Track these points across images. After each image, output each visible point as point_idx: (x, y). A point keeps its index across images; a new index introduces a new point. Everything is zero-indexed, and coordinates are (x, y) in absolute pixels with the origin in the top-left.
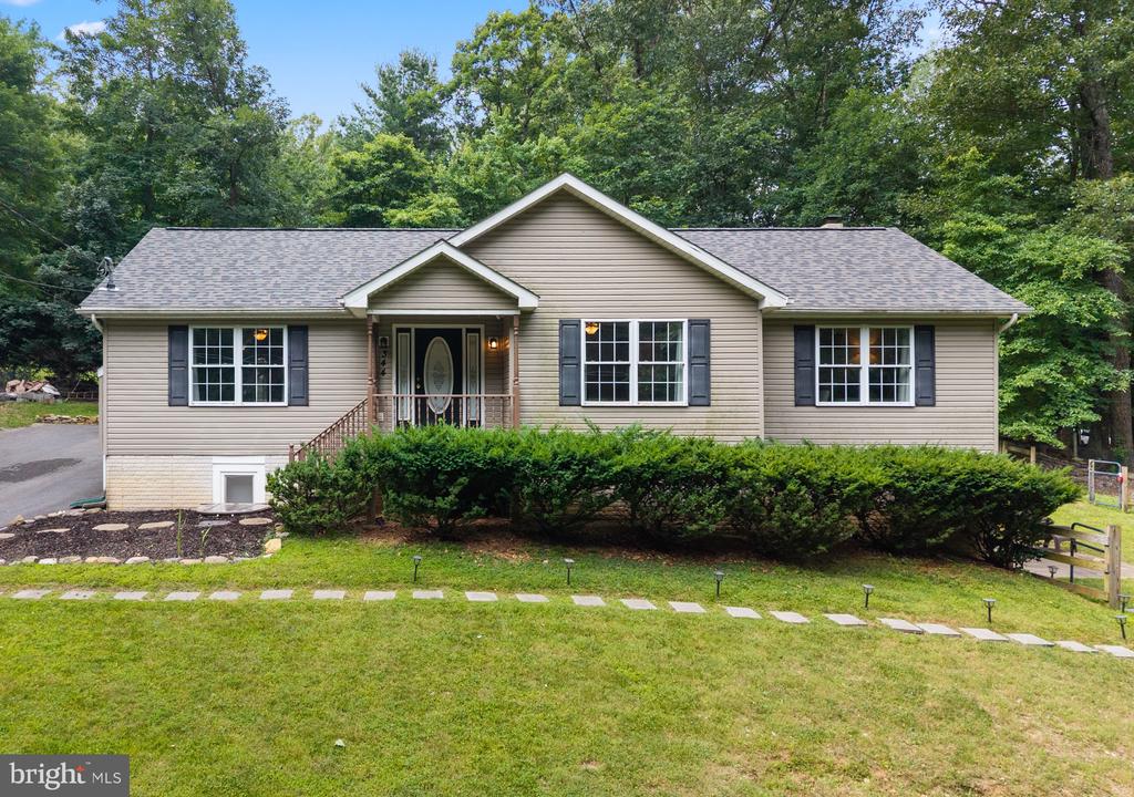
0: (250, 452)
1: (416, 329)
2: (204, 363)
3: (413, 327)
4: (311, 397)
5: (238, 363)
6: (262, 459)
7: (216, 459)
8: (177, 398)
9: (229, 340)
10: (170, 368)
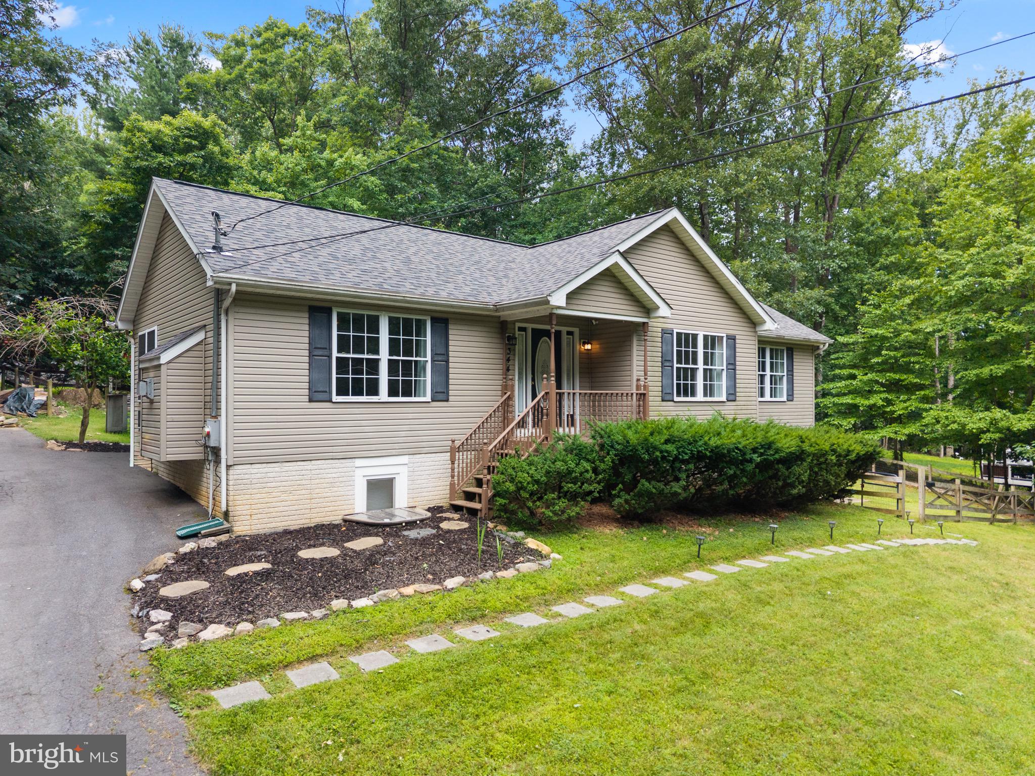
0: (394, 452)
1: (533, 329)
2: (349, 352)
3: (530, 326)
4: (451, 393)
5: (384, 355)
6: (405, 459)
7: (359, 462)
8: (317, 394)
9: (374, 327)
10: (311, 356)
